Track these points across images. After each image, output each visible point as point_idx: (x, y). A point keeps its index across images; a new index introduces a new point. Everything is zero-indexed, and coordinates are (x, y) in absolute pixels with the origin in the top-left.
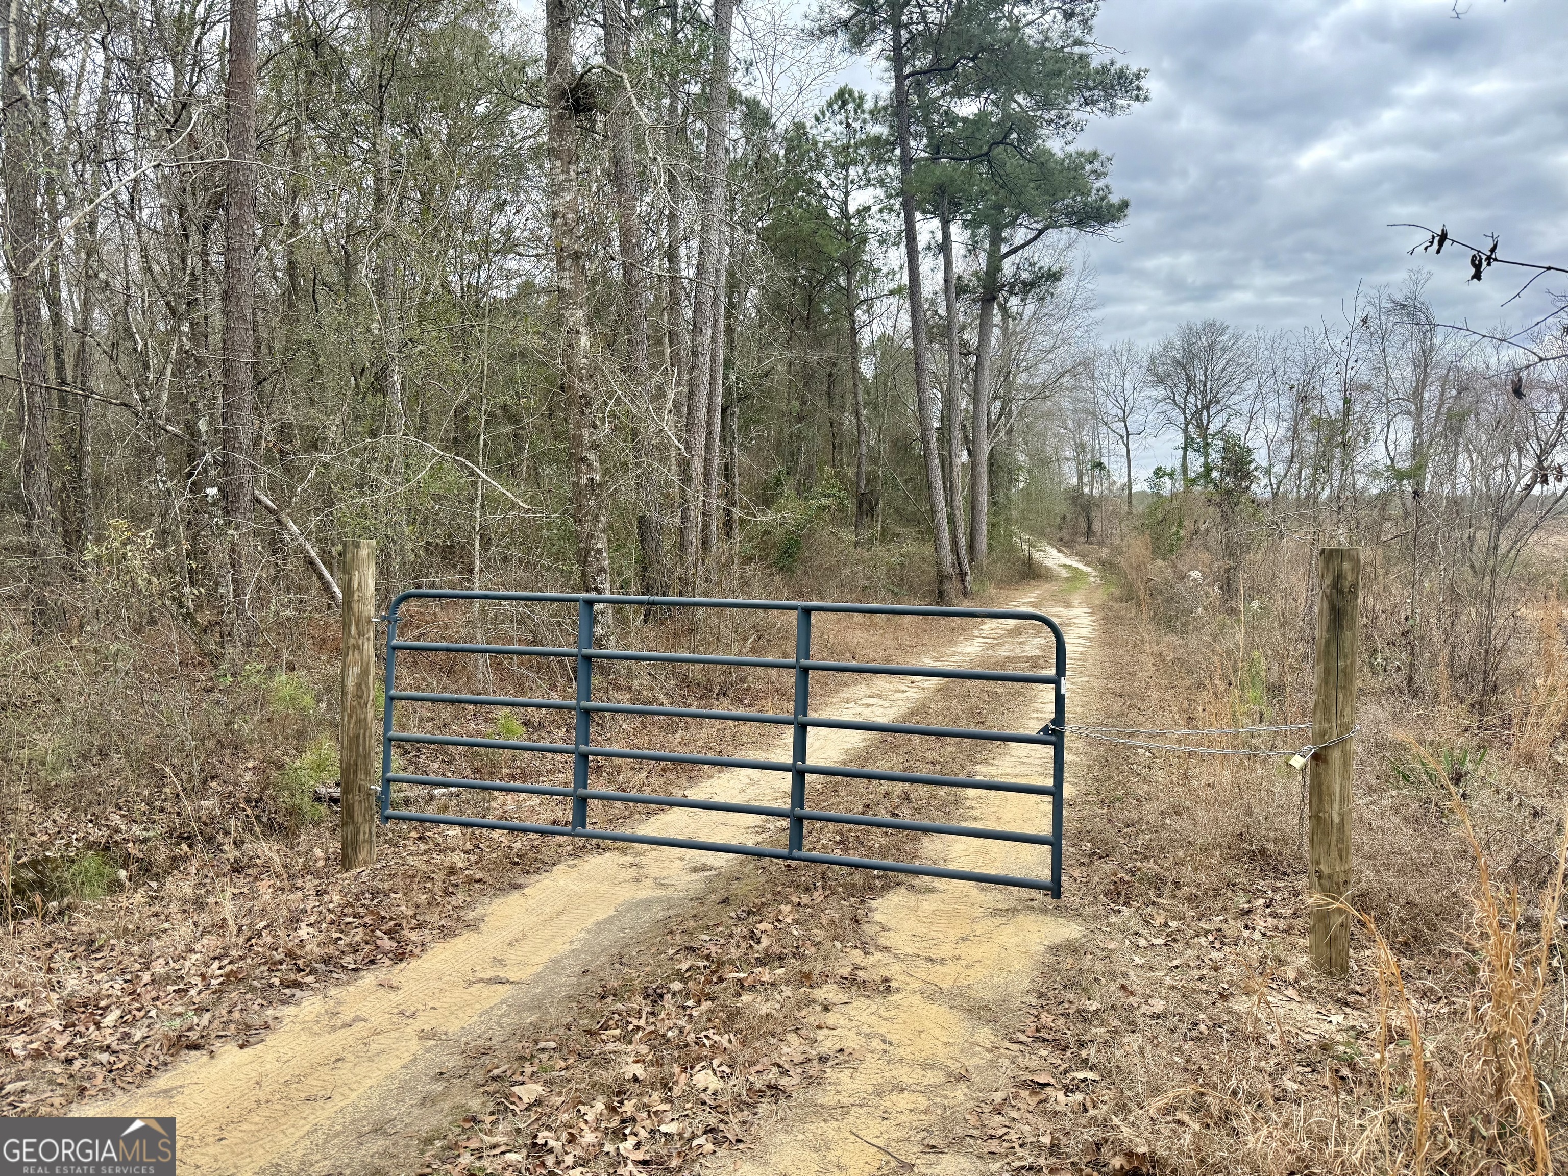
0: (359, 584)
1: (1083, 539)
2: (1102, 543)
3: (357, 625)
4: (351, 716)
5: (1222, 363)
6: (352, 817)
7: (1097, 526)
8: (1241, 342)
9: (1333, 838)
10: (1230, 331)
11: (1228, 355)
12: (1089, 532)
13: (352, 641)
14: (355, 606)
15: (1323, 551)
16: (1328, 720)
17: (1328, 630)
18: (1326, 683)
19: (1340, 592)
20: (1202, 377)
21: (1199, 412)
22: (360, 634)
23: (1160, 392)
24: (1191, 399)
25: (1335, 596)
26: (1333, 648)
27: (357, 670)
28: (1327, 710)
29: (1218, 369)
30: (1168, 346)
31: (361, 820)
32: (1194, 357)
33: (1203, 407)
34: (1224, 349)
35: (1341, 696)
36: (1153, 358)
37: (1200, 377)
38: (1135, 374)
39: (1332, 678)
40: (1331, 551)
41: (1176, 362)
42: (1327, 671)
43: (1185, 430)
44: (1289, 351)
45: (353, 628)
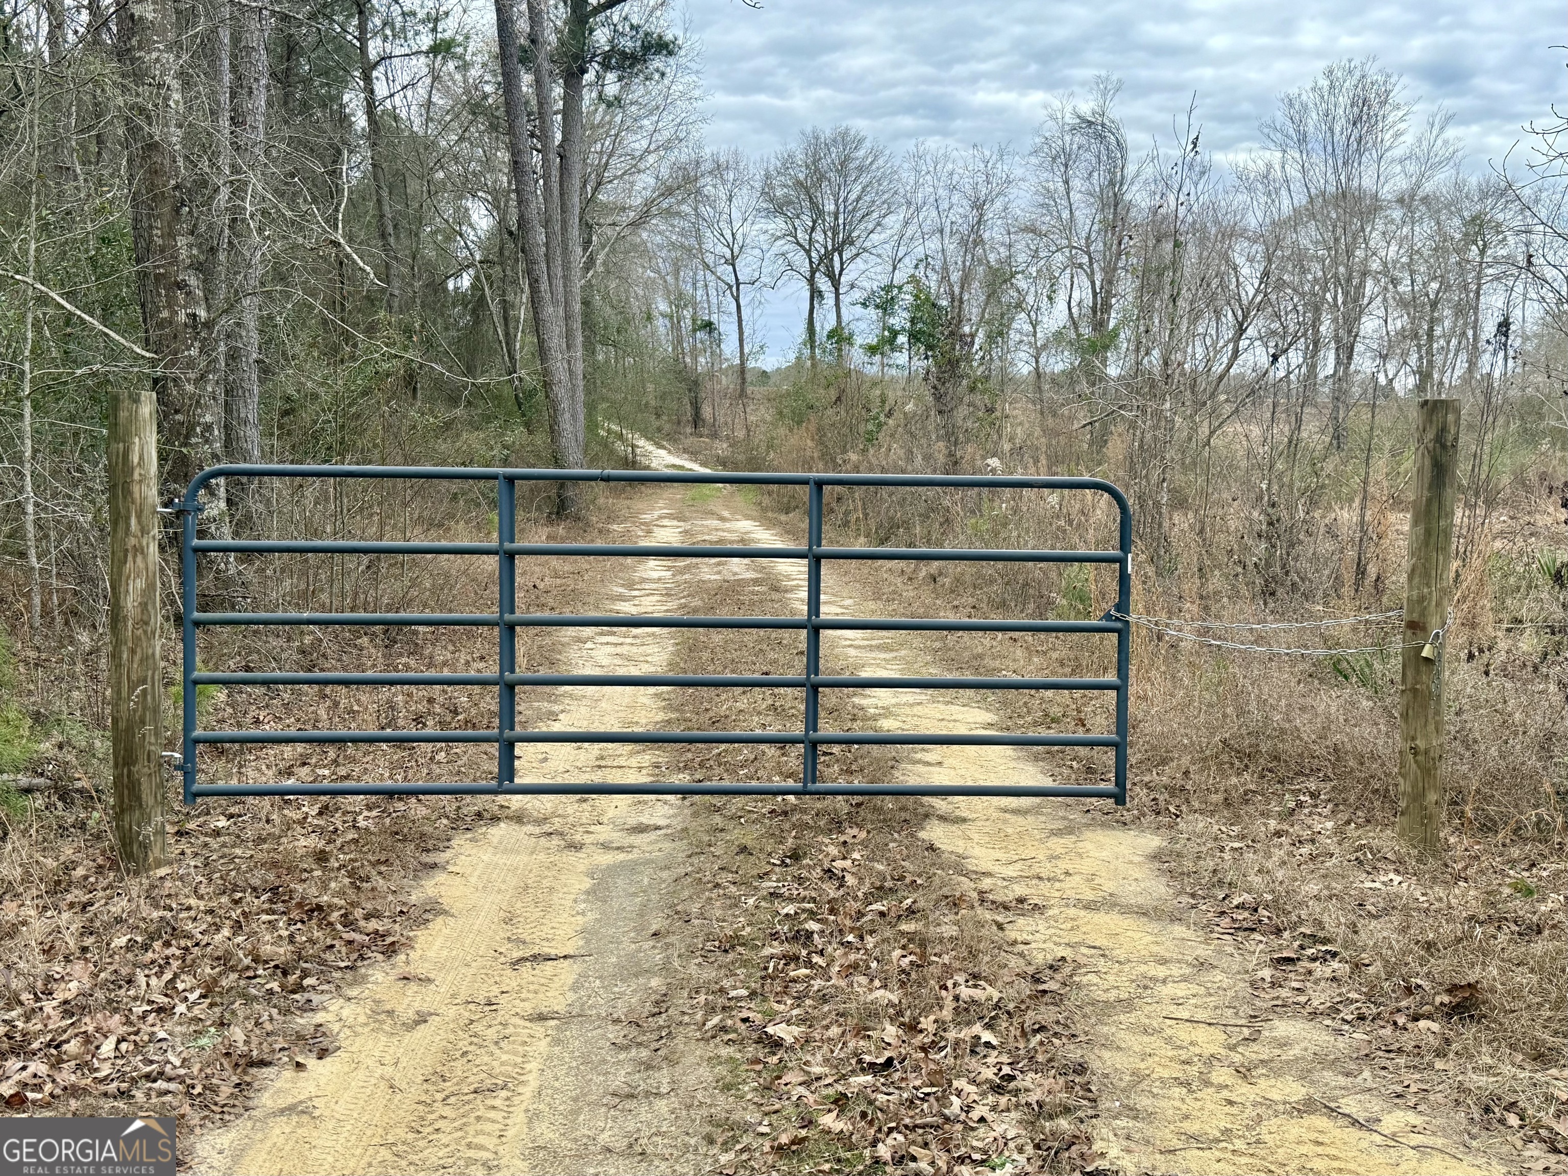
0: (141, 458)
1: (689, 430)
2: (714, 436)
3: (139, 517)
4: (133, 652)
5: (857, 189)
6: (139, 798)
7: (707, 412)
8: (881, 162)
9: (1431, 712)
10: (867, 144)
11: (864, 179)
12: (697, 420)
13: (132, 541)
14: (136, 489)
15: (1426, 402)
16: (1428, 585)
17: (1430, 488)
18: (1426, 543)
19: (1444, 447)
20: (832, 208)
21: (827, 257)
22: (144, 531)
23: (778, 225)
24: (819, 236)
25: (1438, 450)
26: (1435, 506)
27: (140, 584)
28: (1426, 575)
29: (853, 197)
30: (788, 162)
31: (151, 802)
32: (822, 177)
33: (834, 250)
34: (860, 169)
35: (1441, 558)
36: (768, 176)
37: (830, 207)
38: (745, 198)
39: (1433, 540)
40: (1436, 402)
41: (799, 184)
42: (1428, 533)
43: (811, 281)
44: (956, 178)
45: (133, 521)
